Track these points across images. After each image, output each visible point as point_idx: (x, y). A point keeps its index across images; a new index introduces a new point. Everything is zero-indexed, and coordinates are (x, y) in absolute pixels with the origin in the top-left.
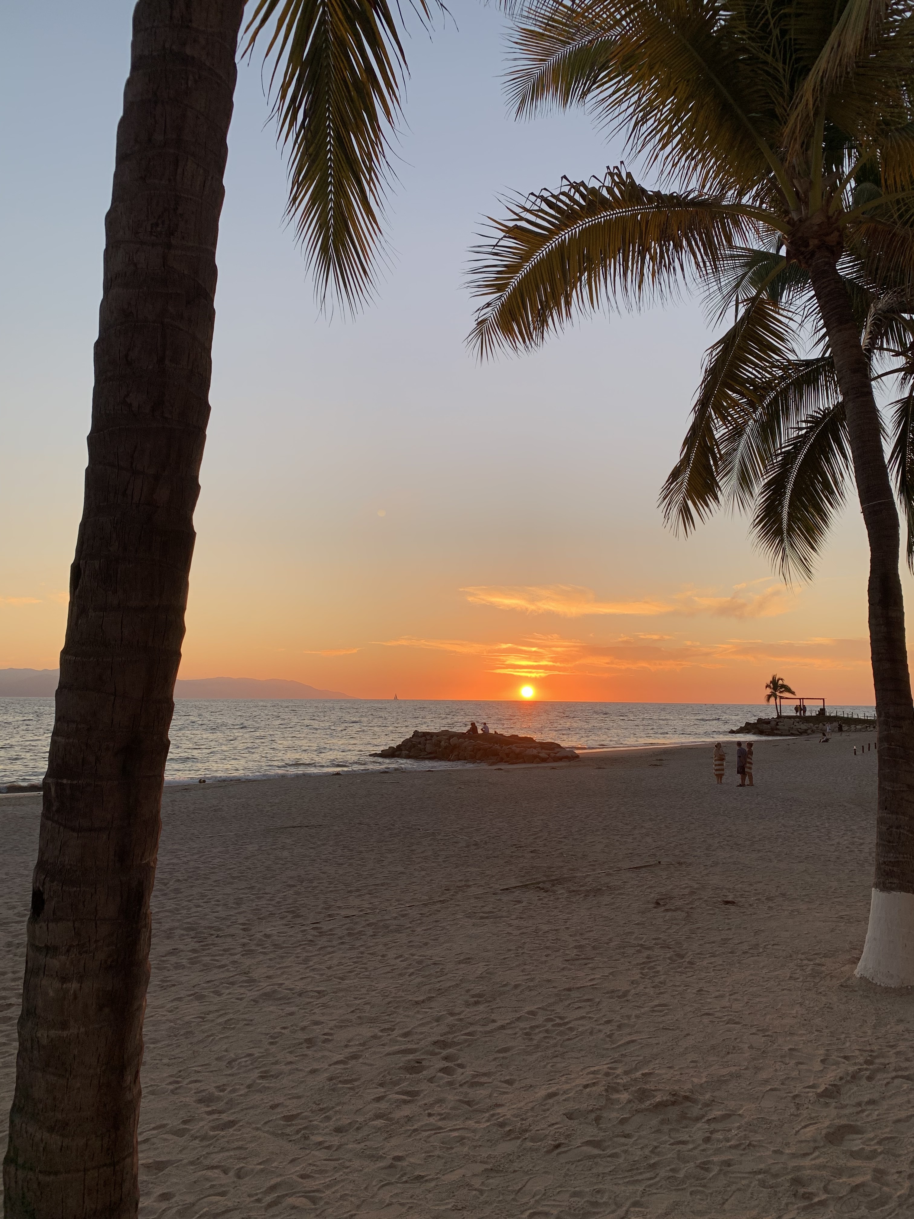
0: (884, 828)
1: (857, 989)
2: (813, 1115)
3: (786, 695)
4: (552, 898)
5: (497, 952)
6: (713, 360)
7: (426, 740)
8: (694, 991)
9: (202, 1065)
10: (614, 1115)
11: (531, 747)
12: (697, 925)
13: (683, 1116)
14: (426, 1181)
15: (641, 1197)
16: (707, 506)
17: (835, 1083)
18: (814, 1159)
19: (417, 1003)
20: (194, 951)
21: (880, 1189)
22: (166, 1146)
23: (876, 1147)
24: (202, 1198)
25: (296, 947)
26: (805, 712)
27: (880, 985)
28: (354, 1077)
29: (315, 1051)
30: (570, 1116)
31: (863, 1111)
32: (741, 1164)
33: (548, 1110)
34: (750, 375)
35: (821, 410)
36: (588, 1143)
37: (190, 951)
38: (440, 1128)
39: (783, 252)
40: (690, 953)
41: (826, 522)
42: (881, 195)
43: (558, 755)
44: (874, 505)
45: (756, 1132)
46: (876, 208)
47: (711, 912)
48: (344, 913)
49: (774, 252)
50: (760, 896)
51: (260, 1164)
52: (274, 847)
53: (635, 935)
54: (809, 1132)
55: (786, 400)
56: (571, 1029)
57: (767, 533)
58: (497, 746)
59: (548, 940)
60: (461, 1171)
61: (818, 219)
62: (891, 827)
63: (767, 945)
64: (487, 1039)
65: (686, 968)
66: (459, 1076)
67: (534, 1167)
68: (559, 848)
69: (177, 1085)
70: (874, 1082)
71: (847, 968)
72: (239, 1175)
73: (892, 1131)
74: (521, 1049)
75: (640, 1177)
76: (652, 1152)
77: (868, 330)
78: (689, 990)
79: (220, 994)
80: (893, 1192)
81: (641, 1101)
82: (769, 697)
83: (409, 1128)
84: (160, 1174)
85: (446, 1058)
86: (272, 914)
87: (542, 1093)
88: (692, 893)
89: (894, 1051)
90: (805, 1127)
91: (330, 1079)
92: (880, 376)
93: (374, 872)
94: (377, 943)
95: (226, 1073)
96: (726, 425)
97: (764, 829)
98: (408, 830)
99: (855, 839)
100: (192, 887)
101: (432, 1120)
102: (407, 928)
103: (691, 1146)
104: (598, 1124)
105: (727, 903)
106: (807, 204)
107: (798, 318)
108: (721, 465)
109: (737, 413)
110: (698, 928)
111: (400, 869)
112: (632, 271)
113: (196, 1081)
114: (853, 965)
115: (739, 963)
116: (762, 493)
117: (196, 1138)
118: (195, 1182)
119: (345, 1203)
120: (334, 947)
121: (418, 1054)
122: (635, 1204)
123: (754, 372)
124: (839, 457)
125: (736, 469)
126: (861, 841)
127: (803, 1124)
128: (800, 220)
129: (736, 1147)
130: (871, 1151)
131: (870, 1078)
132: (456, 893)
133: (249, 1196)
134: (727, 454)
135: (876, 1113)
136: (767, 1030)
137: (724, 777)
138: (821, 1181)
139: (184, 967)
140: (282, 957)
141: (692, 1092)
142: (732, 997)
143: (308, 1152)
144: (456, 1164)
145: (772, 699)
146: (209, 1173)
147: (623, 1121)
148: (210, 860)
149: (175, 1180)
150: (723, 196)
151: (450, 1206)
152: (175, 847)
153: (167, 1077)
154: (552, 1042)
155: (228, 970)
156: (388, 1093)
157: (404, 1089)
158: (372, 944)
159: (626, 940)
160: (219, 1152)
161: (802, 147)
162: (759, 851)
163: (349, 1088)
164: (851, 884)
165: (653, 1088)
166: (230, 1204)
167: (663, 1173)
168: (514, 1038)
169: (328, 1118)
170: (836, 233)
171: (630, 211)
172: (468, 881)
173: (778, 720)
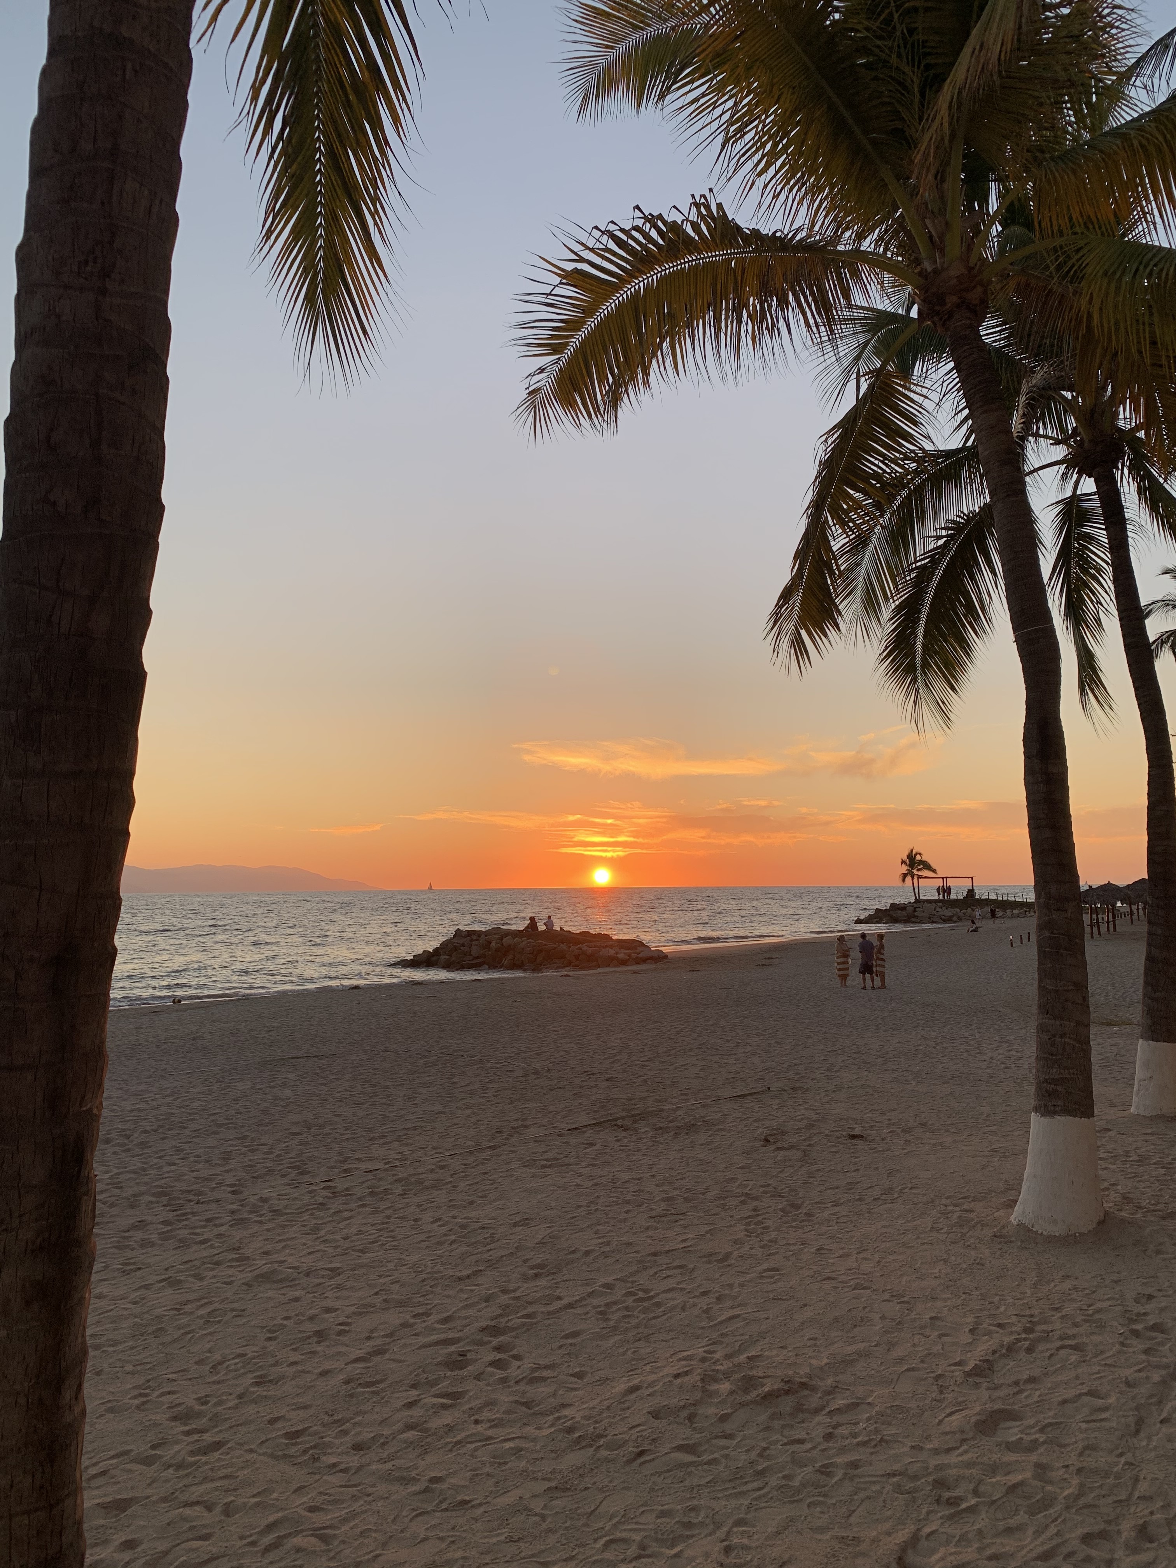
0: (1046, 1038)
1: (1013, 1239)
2: (960, 1399)
3: (926, 873)
4: (634, 1138)
5: (564, 1210)
6: (828, 450)
7: (472, 940)
8: (813, 1250)
9: (179, 1372)
10: (711, 1411)
11: (606, 947)
12: (816, 1167)
13: (799, 1408)
14: (473, 1507)
15: (746, 1514)
16: (826, 636)
17: (987, 1358)
18: (961, 1454)
19: (460, 1279)
20: (166, 1223)
21: (1043, 1488)
22: (130, 1479)
23: (1037, 1436)
24: (179, 1544)
25: (301, 1213)
26: (949, 894)
27: (1042, 1234)
28: (378, 1377)
29: (328, 1346)
30: (656, 1415)
31: (1021, 1392)
32: (871, 1465)
33: (628, 1408)
34: (875, 468)
35: (964, 514)
36: (680, 1448)
37: (162, 1223)
38: (490, 1438)
39: (914, 314)
40: (807, 1202)
41: (969, 655)
42: (1034, 242)
43: (640, 955)
44: (1029, 633)
45: (889, 1424)
46: (1028, 258)
47: (834, 1149)
48: (364, 1166)
49: (904, 313)
50: (894, 1128)
51: (254, 1496)
52: (272, 1084)
53: (738, 1183)
54: (956, 1420)
55: (922, 500)
56: (658, 1305)
57: (896, 670)
58: (563, 946)
59: (628, 1192)
60: (518, 1492)
61: (957, 270)
62: (1054, 1036)
63: (904, 1189)
64: (551, 1321)
65: (803, 1221)
66: (515, 1370)
67: (611, 1482)
68: (642, 1074)
69: (145, 1399)
70: (1034, 1355)
71: (1001, 1213)
72: (228, 1511)
73: (1056, 1414)
74: (592, 1333)
75: (744, 1488)
76: (760, 1455)
77: (1021, 412)
78: (806, 1250)
79: (201, 1279)
80: (1058, 1491)
81: (746, 1391)
82: (905, 876)
83: (449, 1440)
84: (122, 1515)
85: (498, 1349)
86: (269, 1171)
87: (621, 1387)
88: (810, 1126)
89: (1059, 1315)
90: (950, 1415)
91: (347, 1382)
92: (1036, 470)
93: (403, 1112)
94: (408, 1203)
95: (209, 1380)
96: (846, 533)
97: (899, 1043)
98: (448, 1057)
99: (1011, 1053)
100: (164, 1139)
101: (479, 1428)
102: (447, 1183)
103: (808, 1446)
104: (692, 1423)
105: (853, 1137)
106: (942, 251)
107: (935, 397)
108: (841, 585)
109: (861, 517)
110: (818, 1170)
111: (438, 1107)
112: (726, 335)
113: (169, 1393)
114: (1009, 1210)
115: (869, 1212)
116: (890, 619)
117: (169, 1466)
118: (169, 1524)
119: (367, 1541)
120: (351, 1211)
121: (461, 1344)
122: (739, 1523)
123: (881, 465)
124: (987, 573)
125: (859, 588)
126: (1019, 1054)
127: (948, 1411)
128: (936, 272)
129: (864, 1444)
130: (1032, 1441)
131: (1029, 1350)
132: (511, 1136)
133: (241, 1538)
134: (848, 570)
135: (1038, 1393)
136: (903, 1296)
137: (849, 979)
138: (970, 1482)
139: (153, 1244)
140: (284, 1227)
141: (810, 1376)
142: (861, 1256)
143: (317, 1477)
144: (511, 1483)
145: (909, 879)
146: (188, 1511)
147: (723, 1418)
148: (187, 1103)
149: (142, 1523)
150: (836, 239)
151: (502, 1538)
152: (141, 1088)
153: (130, 1389)
154: (634, 1322)
155: (212, 1247)
156: (423, 1396)
157: (443, 1390)
158: (400, 1206)
159: (727, 1189)
160: (201, 1483)
161: (936, 178)
162: (893, 1070)
163: (374, 1393)
164: (1008, 1108)
165: (761, 1374)
166: (214, 1550)
167: (774, 1481)
168: (586, 1319)
169: (345, 1433)
170: (979, 289)
171: (722, 255)
172: (526, 1119)
173: (915, 905)
